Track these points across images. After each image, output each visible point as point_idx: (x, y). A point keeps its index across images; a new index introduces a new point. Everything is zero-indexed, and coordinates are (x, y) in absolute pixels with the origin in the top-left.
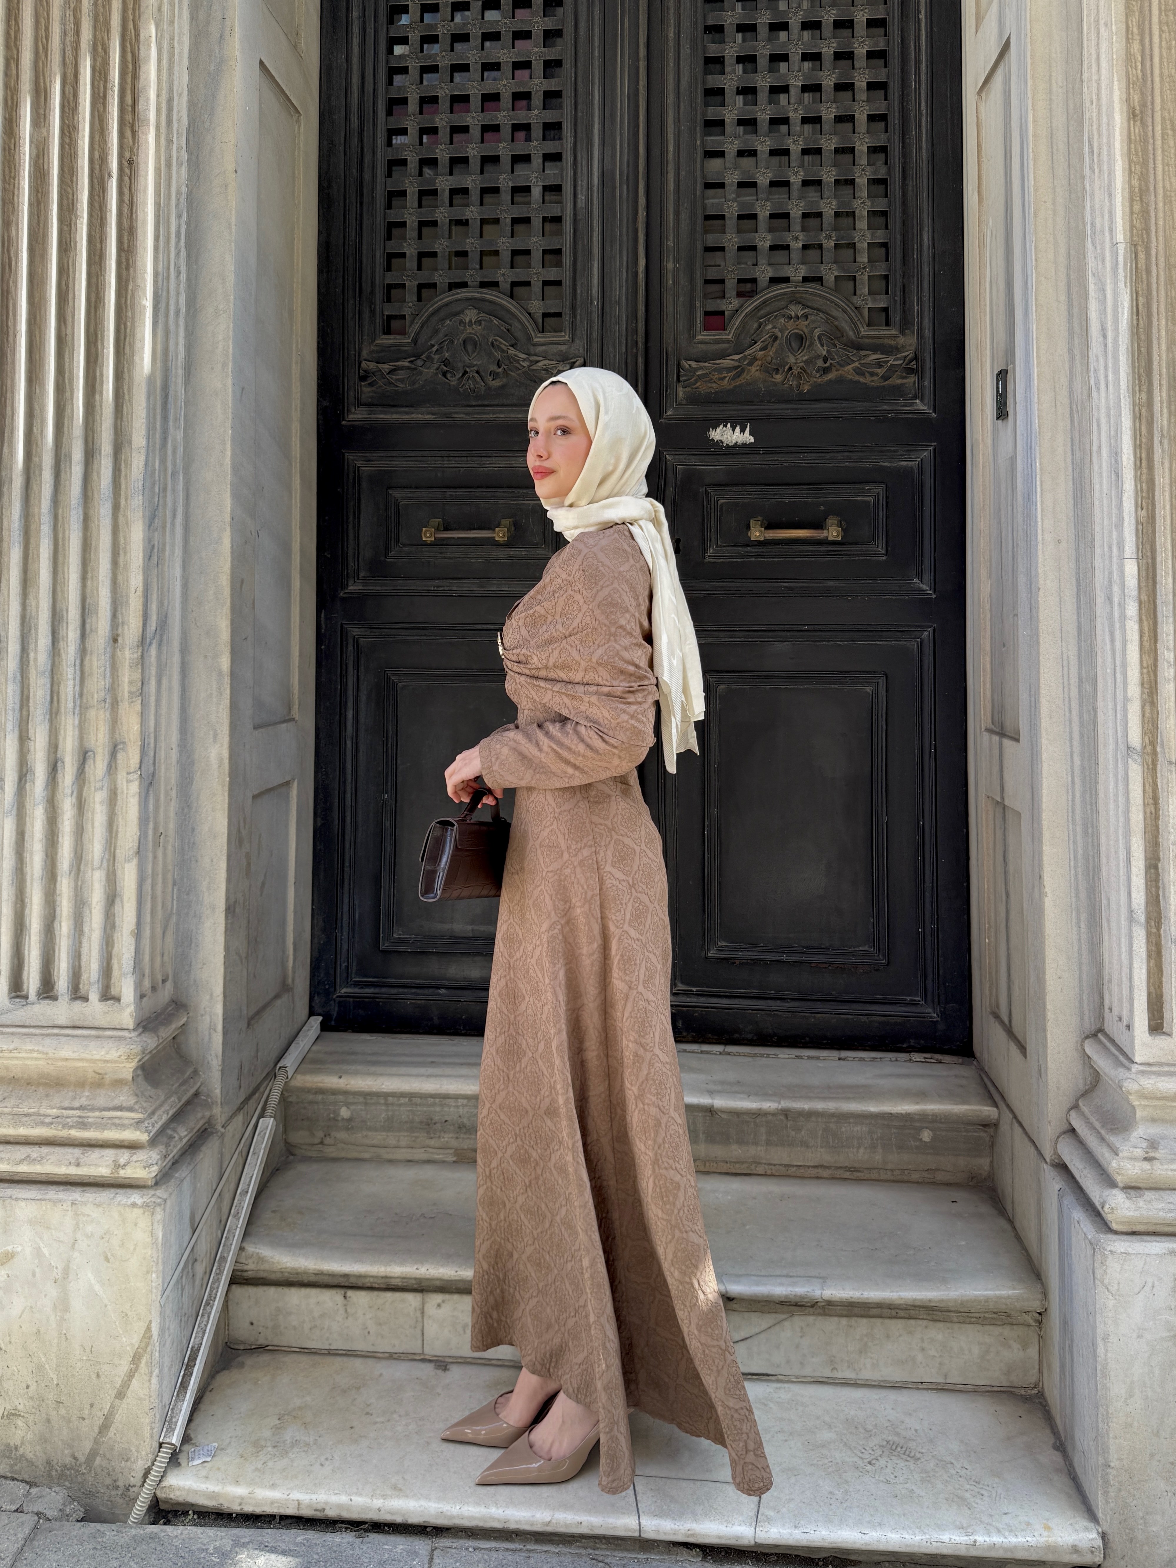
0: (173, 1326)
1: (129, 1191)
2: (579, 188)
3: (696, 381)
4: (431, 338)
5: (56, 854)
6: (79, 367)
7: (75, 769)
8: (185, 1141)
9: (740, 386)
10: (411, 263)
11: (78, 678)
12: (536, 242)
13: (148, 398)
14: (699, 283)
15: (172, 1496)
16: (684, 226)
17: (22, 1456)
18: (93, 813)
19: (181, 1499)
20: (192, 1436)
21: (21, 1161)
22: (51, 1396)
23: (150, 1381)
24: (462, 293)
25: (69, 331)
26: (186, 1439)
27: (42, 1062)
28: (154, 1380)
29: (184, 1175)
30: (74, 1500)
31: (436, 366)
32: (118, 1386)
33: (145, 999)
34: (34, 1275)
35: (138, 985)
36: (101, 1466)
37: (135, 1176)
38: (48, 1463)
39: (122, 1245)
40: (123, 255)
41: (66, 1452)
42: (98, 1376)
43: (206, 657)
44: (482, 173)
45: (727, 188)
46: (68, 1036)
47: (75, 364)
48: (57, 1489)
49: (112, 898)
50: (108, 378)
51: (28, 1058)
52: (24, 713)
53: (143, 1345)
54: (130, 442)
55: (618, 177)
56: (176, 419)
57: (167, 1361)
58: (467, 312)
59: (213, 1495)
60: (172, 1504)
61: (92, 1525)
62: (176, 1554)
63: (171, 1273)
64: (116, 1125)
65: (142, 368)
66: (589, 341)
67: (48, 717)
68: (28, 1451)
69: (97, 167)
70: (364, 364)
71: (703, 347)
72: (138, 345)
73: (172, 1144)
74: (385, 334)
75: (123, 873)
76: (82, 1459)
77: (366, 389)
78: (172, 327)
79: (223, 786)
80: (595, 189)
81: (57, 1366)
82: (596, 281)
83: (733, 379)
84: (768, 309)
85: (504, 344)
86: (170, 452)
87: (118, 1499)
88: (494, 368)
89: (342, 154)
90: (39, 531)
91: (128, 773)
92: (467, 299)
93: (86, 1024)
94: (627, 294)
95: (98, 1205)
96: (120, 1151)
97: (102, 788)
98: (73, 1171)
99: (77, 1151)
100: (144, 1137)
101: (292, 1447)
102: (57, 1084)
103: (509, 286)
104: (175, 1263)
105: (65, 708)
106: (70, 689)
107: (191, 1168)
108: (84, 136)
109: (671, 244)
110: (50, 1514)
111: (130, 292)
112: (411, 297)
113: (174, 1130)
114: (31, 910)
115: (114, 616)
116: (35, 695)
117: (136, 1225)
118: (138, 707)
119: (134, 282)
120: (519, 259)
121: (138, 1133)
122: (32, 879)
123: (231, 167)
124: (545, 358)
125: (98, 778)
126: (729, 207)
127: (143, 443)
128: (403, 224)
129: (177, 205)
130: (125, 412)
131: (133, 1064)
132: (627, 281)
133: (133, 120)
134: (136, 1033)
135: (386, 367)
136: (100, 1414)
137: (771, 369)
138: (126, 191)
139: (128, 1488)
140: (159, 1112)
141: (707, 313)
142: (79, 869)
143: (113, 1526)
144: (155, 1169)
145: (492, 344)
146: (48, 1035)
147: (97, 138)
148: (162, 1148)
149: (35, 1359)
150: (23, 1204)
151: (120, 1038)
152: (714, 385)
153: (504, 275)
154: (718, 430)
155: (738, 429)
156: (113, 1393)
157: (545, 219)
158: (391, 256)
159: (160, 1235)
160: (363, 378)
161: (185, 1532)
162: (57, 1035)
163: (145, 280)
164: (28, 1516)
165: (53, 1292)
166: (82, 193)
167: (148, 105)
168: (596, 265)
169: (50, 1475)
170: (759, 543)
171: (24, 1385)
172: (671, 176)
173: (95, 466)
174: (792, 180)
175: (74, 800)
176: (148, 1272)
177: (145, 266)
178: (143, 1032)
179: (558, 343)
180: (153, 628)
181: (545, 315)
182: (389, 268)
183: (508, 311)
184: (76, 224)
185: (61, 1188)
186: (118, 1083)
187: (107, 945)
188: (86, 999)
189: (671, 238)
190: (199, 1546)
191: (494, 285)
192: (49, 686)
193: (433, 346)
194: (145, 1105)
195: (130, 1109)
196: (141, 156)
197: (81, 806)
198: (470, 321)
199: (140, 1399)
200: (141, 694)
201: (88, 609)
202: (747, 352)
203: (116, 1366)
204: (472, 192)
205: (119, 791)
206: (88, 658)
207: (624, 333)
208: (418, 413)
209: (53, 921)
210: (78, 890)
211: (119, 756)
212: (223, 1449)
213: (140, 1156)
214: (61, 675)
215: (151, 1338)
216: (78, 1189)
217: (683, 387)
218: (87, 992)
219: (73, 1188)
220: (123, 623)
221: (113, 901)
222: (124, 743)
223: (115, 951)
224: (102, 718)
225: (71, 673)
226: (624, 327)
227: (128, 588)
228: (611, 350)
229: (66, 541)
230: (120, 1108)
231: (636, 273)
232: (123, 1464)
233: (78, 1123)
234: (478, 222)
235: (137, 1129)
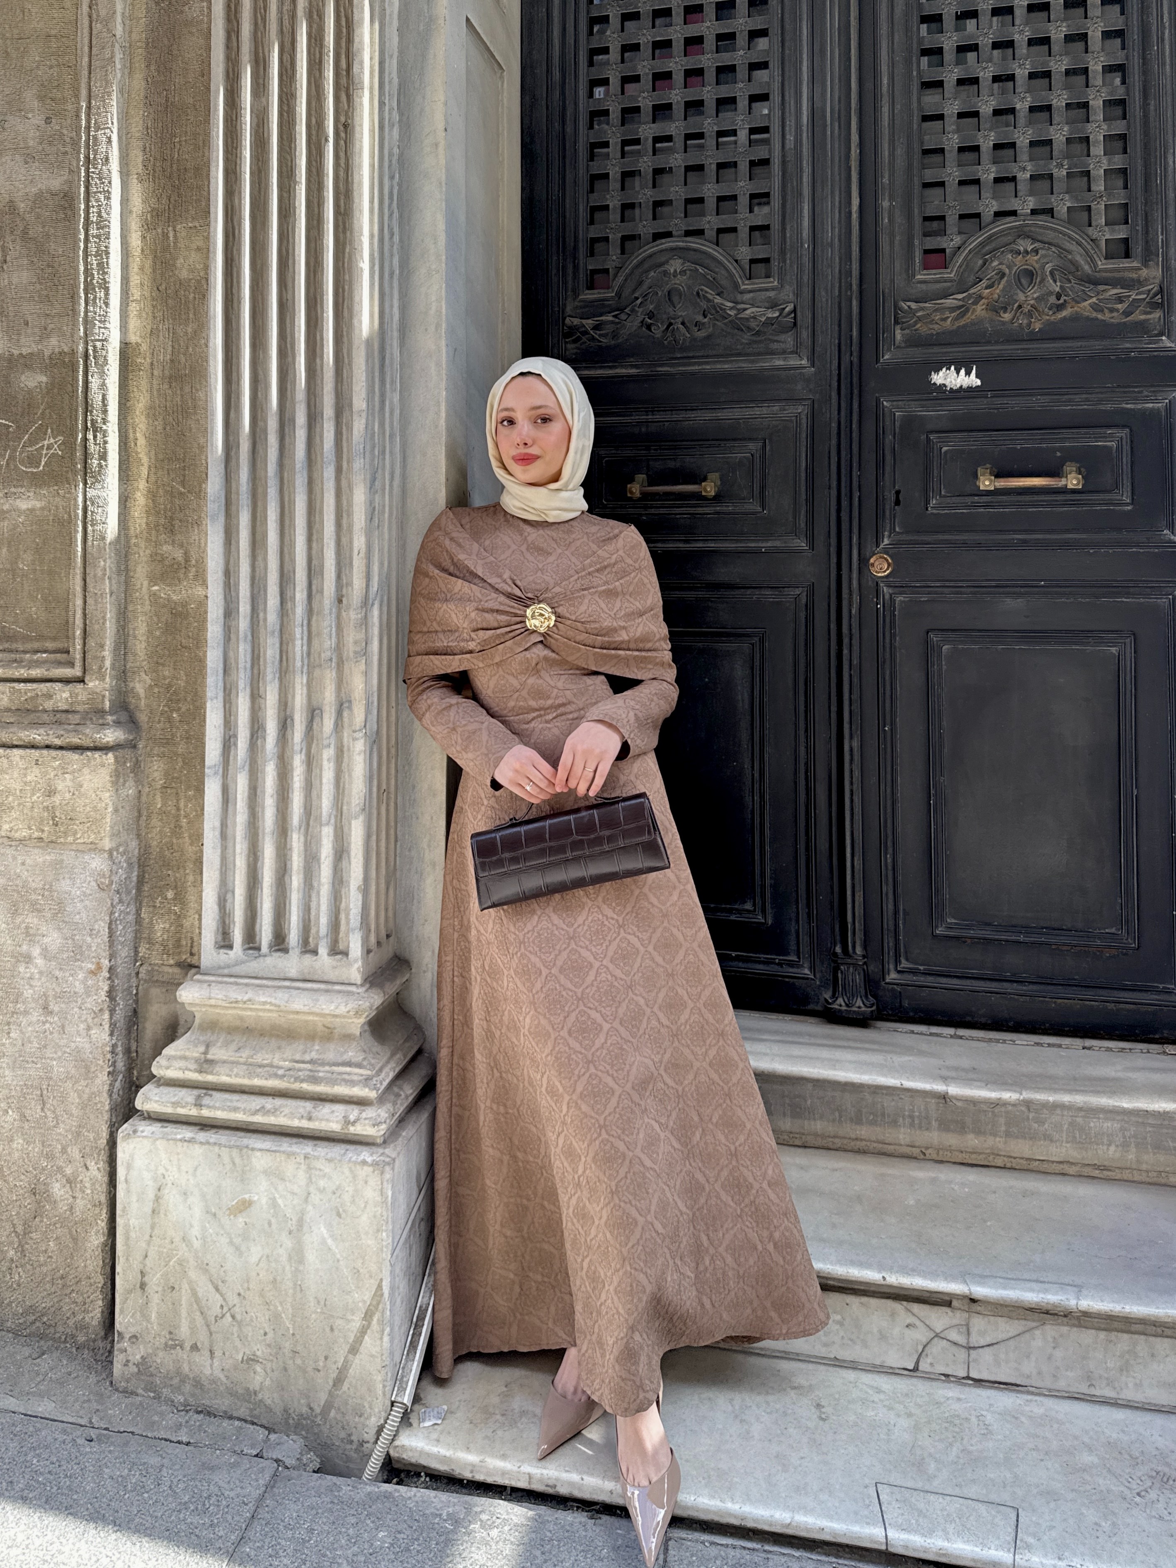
0: (403, 1286)
1: (359, 1148)
2: (787, 128)
3: (916, 323)
4: (634, 291)
5: (287, 809)
6: (300, 332)
7: (304, 728)
8: (411, 1099)
9: (964, 326)
10: (614, 216)
11: (305, 638)
12: (743, 187)
13: (367, 361)
14: (918, 221)
15: (404, 1456)
16: (900, 162)
17: (261, 1401)
18: (321, 770)
19: (413, 1461)
20: (422, 1396)
21: (256, 1112)
22: (287, 1345)
23: (381, 1339)
24: (666, 243)
25: (289, 297)
26: (417, 1399)
27: (275, 1015)
28: (386, 1339)
29: (411, 1134)
30: (310, 1450)
31: (640, 319)
32: (351, 1341)
33: (371, 955)
34: (270, 1224)
35: (365, 940)
36: (335, 1419)
37: (365, 1133)
38: (286, 1410)
39: (353, 1202)
40: (340, 218)
41: (302, 1401)
42: (332, 1329)
44: (685, 119)
45: (946, 119)
46: (298, 989)
47: (296, 328)
48: (295, 1437)
49: (341, 853)
50: (328, 341)
51: (261, 1010)
52: (256, 671)
53: (374, 1303)
54: (351, 405)
55: (828, 114)
56: (393, 382)
57: (397, 1320)
58: (672, 262)
59: (445, 1460)
60: (405, 1464)
61: (329, 1477)
62: (411, 1517)
63: (400, 1232)
64: (346, 1081)
65: (361, 330)
66: (799, 285)
67: (277, 675)
68: (269, 1397)
69: (314, 132)
70: (568, 321)
71: (923, 287)
72: (356, 308)
73: (399, 1102)
74: (588, 288)
75: (350, 829)
76: (318, 1410)
77: (569, 346)
78: (387, 290)
80: (805, 128)
81: (294, 1316)
82: (806, 223)
83: (956, 319)
84: (993, 245)
85: (711, 293)
86: (387, 415)
87: (352, 1454)
88: (700, 318)
89: (544, 108)
90: (265, 494)
91: (354, 731)
92: (672, 249)
93: (316, 978)
94: (840, 236)
95: (330, 1161)
96: (350, 1108)
97: (329, 746)
98: (305, 1124)
99: (309, 1105)
100: (373, 1095)
101: (521, 1417)
102: (288, 1036)
103: (714, 233)
104: (404, 1220)
105: (294, 666)
106: (298, 649)
107: (416, 1127)
108: (301, 103)
109: (886, 180)
110: (289, 1462)
111: (347, 255)
112: (614, 251)
113: (401, 1088)
114: (263, 863)
115: (339, 577)
116: (265, 654)
117: (366, 1182)
118: (363, 667)
119: (351, 245)
120: (725, 205)
121: (367, 1090)
122: (264, 834)
123: (441, 126)
124: (756, 306)
125: (325, 736)
126: (949, 140)
127: (364, 406)
128: (606, 176)
129: (390, 166)
130: (345, 376)
131: (362, 1020)
132: (840, 222)
133: (348, 84)
134: (364, 989)
135: (589, 323)
136: (335, 1367)
137: (996, 308)
138: (342, 155)
139: (362, 1443)
140: (387, 1069)
141: (926, 252)
142: (308, 824)
143: (349, 1481)
144: (384, 1126)
145: (698, 293)
146: (279, 987)
148: (389, 1106)
149: (272, 1307)
150: (258, 1154)
151: (349, 993)
152: (936, 327)
153: (709, 222)
154: (941, 373)
155: (963, 372)
156: (346, 1348)
157: (752, 163)
158: (594, 209)
159: (390, 1193)
160: (566, 335)
161: (418, 1495)
162: (288, 988)
163: (360, 243)
164: (268, 1462)
165: (288, 1243)
166: (300, 159)
167: (362, 68)
168: (806, 207)
169: (287, 1423)
170: (988, 493)
171: (262, 1332)
172: (885, 110)
173: (318, 430)
174: (1018, 107)
175: (303, 757)
176: (378, 1231)
177: (361, 228)
178: (370, 988)
179: (767, 290)
180: (375, 589)
181: (752, 261)
182: (592, 222)
183: (714, 259)
184: (295, 190)
185: (295, 1140)
186: (347, 1037)
187: (335, 899)
189: (887, 175)
190: (433, 1510)
191: (700, 233)
192: (278, 645)
193: (637, 298)
194: (373, 1061)
195: (359, 1065)
196: (357, 119)
197: (310, 762)
198: (675, 271)
199: (372, 1356)
200: (365, 654)
201: (314, 571)
202: (972, 291)
203: (349, 1321)
204: (676, 139)
205: (345, 749)
206: (314, 618)
207: (837, 275)
208: (622, 367)
209: (284, 875)
210: (307, 845)
211: (345, 714)
212: (452, 1413)
213: (370, 1113)
214: (290, 634)
215: (382, 1295)
216: (311, 1143)
217: (902, 329)
218: (317, 946)
219: (306, 1141)
220: (347, 584)
221: (341, 857)
222: (350, 702)
223: (343, 905)
224: (329, 677)
225: (298, 633)
226: (837, 270)
227: (351, 549)
228: (823, 293)
229: (292, 502)
230: (349, 1064)
231: (850, 213)
232: (357, 1419)
233: (309, 1077)
234: (683, 169)
235: (366, 1086)
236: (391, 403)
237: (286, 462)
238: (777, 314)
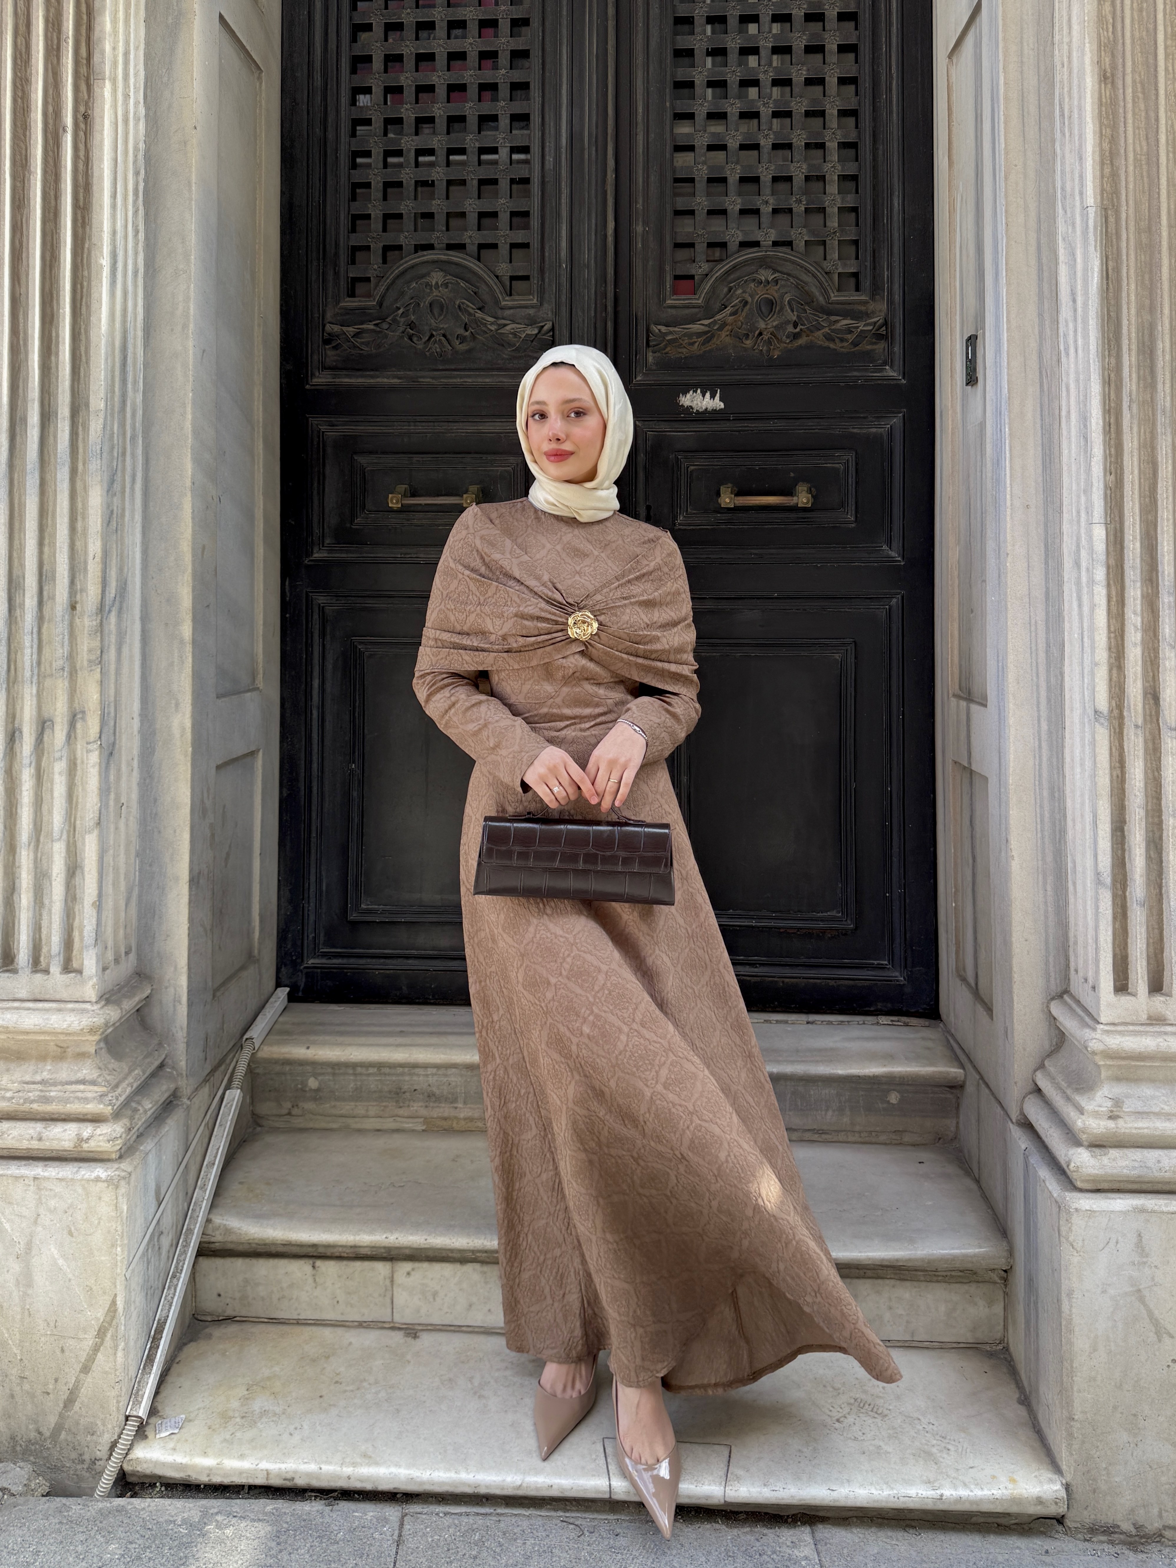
0: (139, 1299)
1: (92, 1164)
2: (547, 149)
3: (666, 347)
4: (396, 300)
5: (15, 825)
6: (34, 328)
7: (33, 739)
8: (149, 1113)
9: (710, 351)
10: (376, 224)
11: (35, 646)
12: (503, 204)
13: (106, 360)
14: (669, 246)
15: (139, 1469)
16: (654, 189)
18: (52, 784)
19: (148, 1472)
20: (159, 1408)
22: (14, 1371)
23: (115, 1354)
24: (428, 256)
25: (23, 290)
26: (153, 1411)
27: (3, 1037)
28: (120, 1354)
29: (149, 1148)
30: (39, 1475)
31: (401, 329)
32: (83, 1360)
33: (108, 972)
35: (100, 958)
36: (66, 1440)
37: (99, 1149)
39: (86, 1219)
40: (79, 212)
41: (31, 1427)
42: (63, 1351)
43: (167, 624)
44: (448, 133)
45: (697, 150)
46: (29, 1009)
47: (30, 324)
48: (22, 1464)
49: (73, 869)
50: (64, 339)
53: (108, 1319)
54: (87, 405)
55: (586, 138)
56: (135, 382)
57: (133, 1334)
58: (433, 274)
59: (182, 1467)
60: (139, 1477)
61: (58, 1499)
62: (144, 1527)
63: (136, 1246)
64: (80, 1099)
65: (99, 328)
66: (558, 305)
67: (4, 686)
69: (51, 121)
70: (328, 327)
71: (673, 312)
72: (94, 306)
73: (137, 1117)
74: (349, 296)
75: (84, 844)
76: (47, 1434)
77: (329, 353)
78: (130, 288)
79: (186, 756)
80: (563, 150)
81: (21, 1341)
82: (564, 244)
83: (703, 344)
84: (737, 274)
85: (471, 308)
86: (128, 416)
87: (84, 1473)
88: (461, 331)
89: (305, 113)
91: (88, 743)
92: (434, 262)
93: (47, 997)
94: (596, 258)
95: (61, 1179)
96: (82, 1125)
97: (61, 758)
98: (35, 1145)
99: (39, 1126)
100: (108, 1110)
101: (261, 1417)
102: (18, 1057)
103: (475, 248)
104: (141, 1235)
105: (23, 676)
106: (27, 658)
107: (156, 1140)
108: (37, 89)
109: (640, 206)
110: (14, 1489)
111: (86, 250)
112: (376, 259)
113: (139, 1103)
115: (72, 582)
117: (100, 1198)
118: (97, 675)
119: (90, 240)
120: (486, 221)
121: (102, 1106)
123: (190, 123)
124: (514, 322)
125: (56, 748)
126: (698, 170)
127: (103, 405)
128: (368, 185)
129: (135, 161)
130: (82, 375)
131: (96, 1037)
132: (596, 244)
133: (89, 74)
134: (99, 1006)
135: (350, 330)
136: (65, 1388)
137: (741, 334)
138: (82, 146)
139: (94, 1462)
140: (124, 1085)
141: (677, 278)
142: (38, 841)
143: (79, 1500)
144: (119, 1142)
145: (460, 307)
146: (7, 1008)
147: (51, 92)
148: (125, 1121)
151: (84, 1011)
152: (684, 350)
153: (471, 237)
154: (688, 396)
155: (708, 395)
156: (78, 1367)
157: (513, 181)
158: (355, 218)
159: (125, 1208)
160: (327, 342)
161: (153, 1504)
162: (17, 1008)
163: (101, 239)
165: (16, 1267)
166: (36, 148)
167: (103, 57)
168: (564, 228)
169: (14, 1450)
170: (730, 510)
172: (640, 138)
173: (52, 429)
174: (762, 142)
175: (33, 771)
176: (113, 1246)
177: (102, 223)
178: (106, 1005)
179: (526, 307)
180: (113, 595)
181: (513, 278)
182: (354, 230)
183: (475, 273)
184: (29, 180)
185: (23, 1163)
186: (82, 1055)
187: (68, 916)
188: (47, 972)
189: (641, 201)
190: (167, 1517)
191: (461, 247)
192: (5, 654)
193: (399, 308)
194: (108, 1078)
195: (93, 1083)
196: (97, 110)
197: (39, 777)
198: (437, 283)
199: (106, 1373)
200: (100, 662)
201: (44, 577)
202: (717, 317)
203: (81, 1340)
204: (438, 152)
205: (79, 762)
206: (45, 626)
207: (593, 297)
208: (384, 377)
209: (12, 894)
210: (37, 862)
211: (79, 725)
212: (190, 1421)
213: (105, 1129)
214: (19, 643)
215: (115, 1311)
216: (41, 1164)
217: (654, 352)
218: (48, 965)
219: (36, 1163)
220: (82, 590)
221: (74, 873)
222: (83, 712)
223: (76, 923)
224: (61, 687)
225: (28, 642)
226: (593, 291)
227: (86, 553)
228: (580, 313)
229: (22, 506)
230: (83, 1082)
231: (605, 236)
232: (89, 1438)
233: (40, 1097)
234: (445, 183)
235: (101, 1102)
236: (134, 404)
237: (17, 462)
238: (536, 331)
